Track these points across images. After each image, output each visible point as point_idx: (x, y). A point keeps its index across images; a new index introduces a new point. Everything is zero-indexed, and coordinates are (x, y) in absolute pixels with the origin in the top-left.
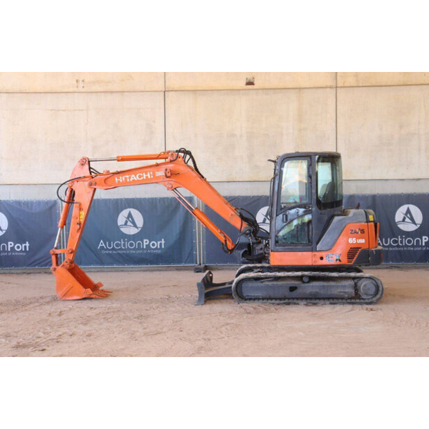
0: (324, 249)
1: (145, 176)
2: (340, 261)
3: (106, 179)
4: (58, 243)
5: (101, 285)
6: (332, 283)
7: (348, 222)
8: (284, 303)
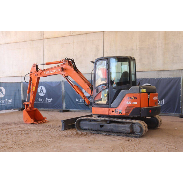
0: (114, 107)
1: (55, 71)
2: (121, 113)
3: (41, 73)
4: (27, 99)
5: (46, 118)
6: (120, 125)
7: (126, 93)
8: (96, 133)
